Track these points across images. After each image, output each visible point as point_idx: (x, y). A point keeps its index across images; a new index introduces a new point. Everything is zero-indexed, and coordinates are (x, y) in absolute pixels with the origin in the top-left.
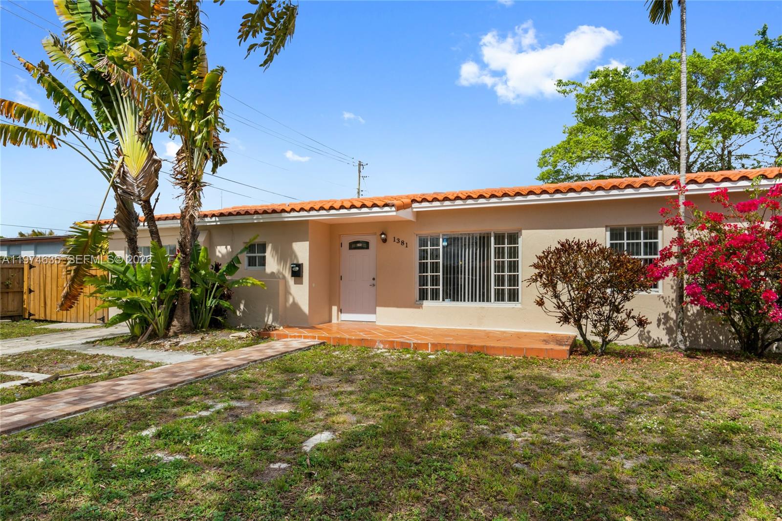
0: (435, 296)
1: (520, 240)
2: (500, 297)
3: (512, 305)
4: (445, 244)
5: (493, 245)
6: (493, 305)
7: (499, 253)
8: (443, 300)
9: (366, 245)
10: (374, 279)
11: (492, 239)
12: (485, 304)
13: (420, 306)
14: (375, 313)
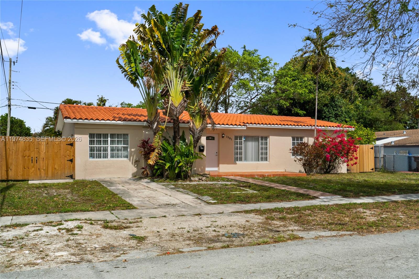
0: (241, 159)
1: (268, 139)
2: (262, 159)
3: (265, 162)
4: (244, 139)
5: (260, 141)
6: (260, 162)
7: (262, 144)
8: (244, 161)
9: (213, 138)
10: (217, 153)
11: (260, 138)
12: (258, 162)
13: (236, 164)
14: (218, 166)
